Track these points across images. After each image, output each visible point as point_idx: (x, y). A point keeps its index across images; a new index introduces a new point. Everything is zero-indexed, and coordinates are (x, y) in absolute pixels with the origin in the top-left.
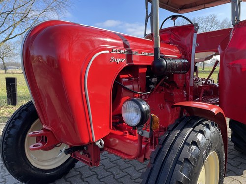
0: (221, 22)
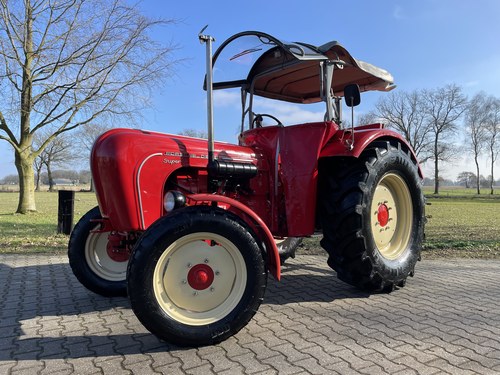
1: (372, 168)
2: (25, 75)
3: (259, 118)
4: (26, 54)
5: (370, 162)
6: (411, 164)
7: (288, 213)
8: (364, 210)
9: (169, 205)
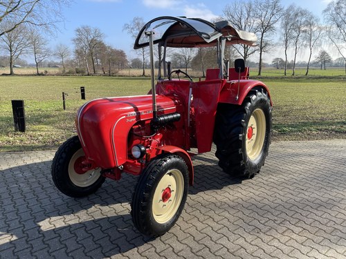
0: (285, 9)
1: (248, 109)
5: (247, 105)
6: (267, 100)
8: (243, 136)
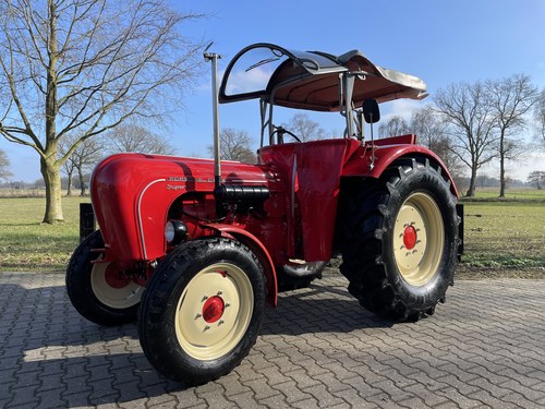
1: (393, 188)
2: (49, 78)
3: (281, 131)
4: (49, 54)
5: (392, 182)
6: (441, 181)
7: (305, 236)
8: (384, 235)
9: (170, 235)
